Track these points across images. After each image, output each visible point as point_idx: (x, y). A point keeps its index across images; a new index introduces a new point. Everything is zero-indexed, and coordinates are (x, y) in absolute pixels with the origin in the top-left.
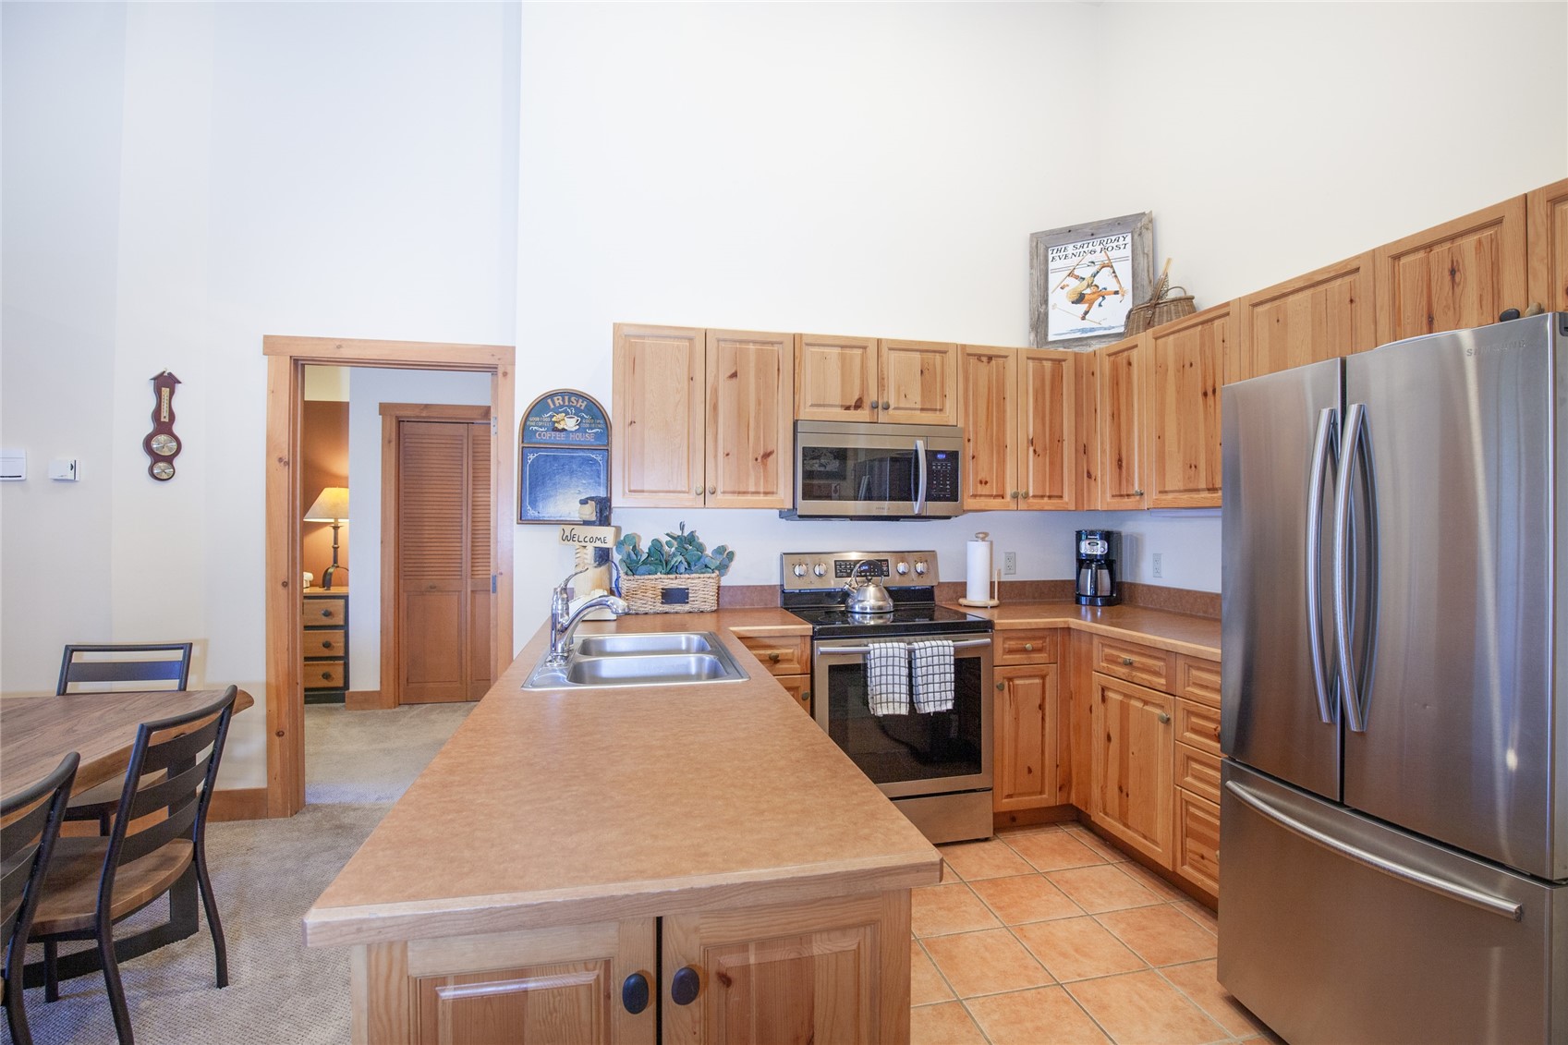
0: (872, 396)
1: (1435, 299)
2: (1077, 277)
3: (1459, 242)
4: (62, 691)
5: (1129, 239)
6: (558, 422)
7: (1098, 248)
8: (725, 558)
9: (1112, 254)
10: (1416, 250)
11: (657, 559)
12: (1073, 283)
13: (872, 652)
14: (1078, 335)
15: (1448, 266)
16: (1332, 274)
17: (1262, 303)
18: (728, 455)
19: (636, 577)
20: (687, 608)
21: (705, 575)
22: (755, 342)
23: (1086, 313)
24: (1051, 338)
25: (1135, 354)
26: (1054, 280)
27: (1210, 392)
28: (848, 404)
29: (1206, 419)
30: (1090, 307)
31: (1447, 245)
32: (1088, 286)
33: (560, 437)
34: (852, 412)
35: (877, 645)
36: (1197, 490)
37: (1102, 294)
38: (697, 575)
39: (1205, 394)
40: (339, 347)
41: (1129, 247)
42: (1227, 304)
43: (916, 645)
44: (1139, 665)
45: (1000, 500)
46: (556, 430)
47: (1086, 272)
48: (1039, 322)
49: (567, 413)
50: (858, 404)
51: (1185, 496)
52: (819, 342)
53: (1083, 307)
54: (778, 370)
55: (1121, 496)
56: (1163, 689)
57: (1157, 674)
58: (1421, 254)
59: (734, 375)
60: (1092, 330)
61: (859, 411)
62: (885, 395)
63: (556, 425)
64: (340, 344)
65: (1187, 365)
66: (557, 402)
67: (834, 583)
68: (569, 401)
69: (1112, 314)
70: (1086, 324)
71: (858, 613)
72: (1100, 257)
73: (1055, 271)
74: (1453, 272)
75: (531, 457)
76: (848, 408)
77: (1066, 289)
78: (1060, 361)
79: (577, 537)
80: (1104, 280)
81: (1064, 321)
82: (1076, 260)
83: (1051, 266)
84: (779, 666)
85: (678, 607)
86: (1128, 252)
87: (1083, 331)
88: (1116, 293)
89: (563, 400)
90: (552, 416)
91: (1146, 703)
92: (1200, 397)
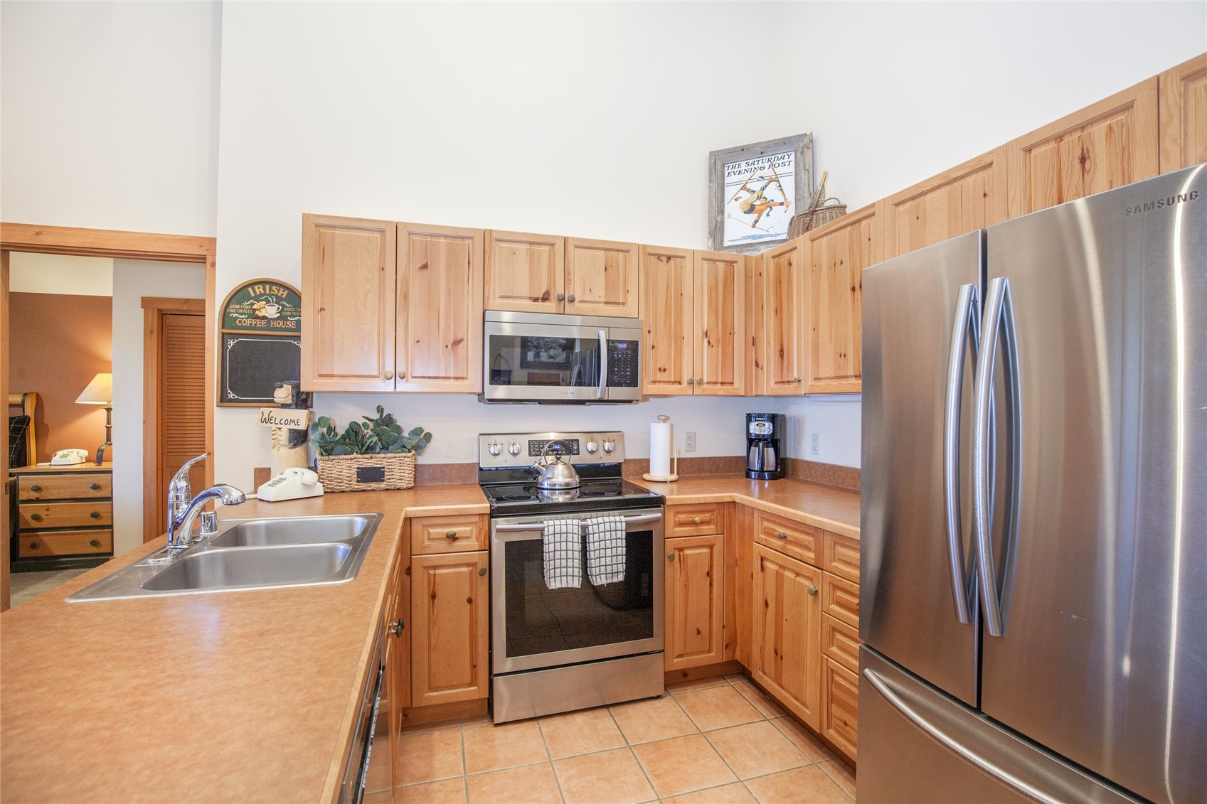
0: (559, 290)
1: (1065, 187)
2: (748, 190)
3: (1088, 130)
5: (793, 157)
6: (259, 310)
7: (767, 165)
8: (422, 440)
9: (779, 170)
10: (1046, 141)
11: (354, 439)
12: (745, 195)
13: (546, 529)
14: (749, 241)
15: (1078, 154)
16: (967, 170)
17: (903, 202)
18: (418, 342)
19: (331, 457)
20: (383, 485)
21: (401, 455)
22: (445, 236)
23: (756, 222)
24: (726, 244)
25: (794, 256)
26: (730, 192)
27: (857, 287)
28: (536, 296)
29: (854, 311)
30: (759, 217)
31: (1076, 135)
32: (759, 198)
33: (260, 323)
34: (540, 303)
35: (551, 523)
36: (846, 377)
37: (770, 205)
38: (393, 455)
39: (853, 289)
40: (38, 234)
41: (793, 164)
42: (873, 205)
43: (589, 522)
44: (793, 540)
45: (677, 386)
46: (258, 317)
47: (756, 186)
48: (716, 230)
49: (268, 302)
50: (546, 296)
51: (836, 382)
52: (508, 238)
53: (754, 216)
54: (469, 263)
55: (783, 382)
56: (813, 562)
57: (807, 548)
58: (1052, 145)
59: (425, 267)
60: (761, 236)
61: (547, 303)
62: (571, 289)
63: (257, 312)
64: (39, 230)
65: (838, 263)
66: (257, 291)
68: (270, 289)
69: (777, 223)
70: (756, 232)
71: (547, 489)
72: (768, 172)
73: (731, 184)
74: (1083, 160)
75: (231, 343)
76: (536, 300)
77: (740, 201)
78: (732, 262)
79: (274, 419)
80: (772, 193)
81: (738, 228)
82: (748, 175)
83: (727, 180)
84: (457, 543)
85: (374, 485)
86: (791, 168)
87: (753, 237)
88: (782, 204)
89: (264, 289)
90: (252, 304)
91: (798, 574)
92: (849, 291)
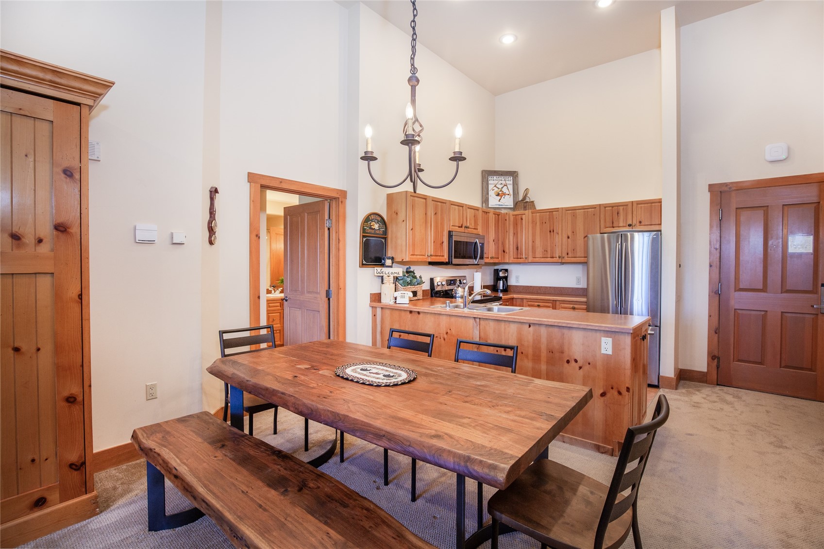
1: (614, 220)
2: (497, 187)
3: (619, 207)
4: (224, 355)
5: (512, 178)
7: (503, 179)
12: (496, 189)
14: (498, 206)
16: (589, 207)
17: (569, 210)
18: (434, 242)
20: (417, 298)
22: (440, 202)
23: (500, 200)
24: (490, 206)
25: (524, 217)
26: (491, 187)
27: (552, 231)
29: (550, 238)
30: (501, 198)
31: (616, 207)
32: (501, 191)
33: (373, 231)
34: (460, 228)
36: (547, 257)
37: (504, 194)
38: (419, 286)
39: (550, 231)
40: (281, 182)
41: (512, 181)
42: (558, 208)
46: (372, 229)
47: (500, 186)
48: (485, 200)
49: (375, 222)
50: (462, 226)
51: (543, 259)
52: (454, 204)
53: (499, 197)
55: (518, 258)
58: (611, 208)
59: (436, 214)
60: (502, 205)
61: (462, 229)
62: (467, 223)
63: (372, 227)
64: (282, 181)
65: (544, 223)
66: (372, 217)
67: (447, 288)
68: (376, 217)
69: (508, 202)
70: (500, 203)
72: (503, 182)
73: (491, 184)
74: (618, 213)
75: (364, 240)
77: (494, 191)
78: (498, 215)
79: (384, 272)
80: (505, 190)
81: (493, 201)
82: (497, 182)
83: (490, 182)
86: (511, 182)
87: (499, 205)
88: (508, 195)
89: (374, 217)
90: (371, 223)
92: (549, 233)
